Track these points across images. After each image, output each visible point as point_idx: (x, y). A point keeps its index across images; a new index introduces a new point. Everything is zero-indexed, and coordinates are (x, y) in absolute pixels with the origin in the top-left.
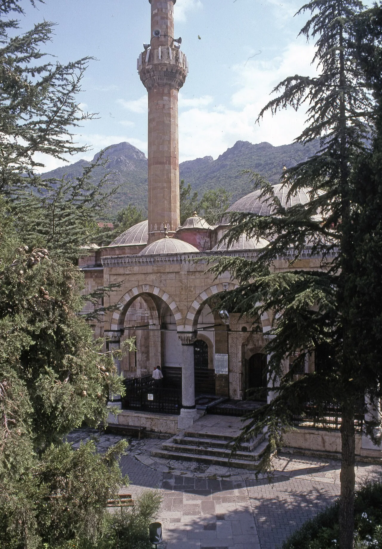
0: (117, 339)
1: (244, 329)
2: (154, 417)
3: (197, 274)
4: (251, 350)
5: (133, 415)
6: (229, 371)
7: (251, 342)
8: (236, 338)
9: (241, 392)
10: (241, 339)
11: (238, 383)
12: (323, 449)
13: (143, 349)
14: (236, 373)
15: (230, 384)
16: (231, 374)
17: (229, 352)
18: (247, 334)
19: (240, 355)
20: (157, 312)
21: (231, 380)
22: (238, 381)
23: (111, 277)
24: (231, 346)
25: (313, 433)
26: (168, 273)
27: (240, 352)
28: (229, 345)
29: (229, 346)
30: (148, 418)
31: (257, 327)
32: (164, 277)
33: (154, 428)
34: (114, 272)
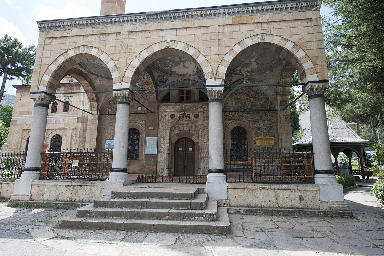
0: (44, 102)
1: (173, 116)
2: (76, 184)
3: (139, 33)
4: (177, 135)
5: (51, 184)
6: (158, 151)
7: (177, 129)
8: (165, 124)
9: (167, 169)
10: (169, 124)
11: (166, 162)
12: (277, 206)
13: (81, 139)
14: (164, 153)
15: (158, 163)
16: (159, 154)
17: (159, 136)
18: (175, 120)
19: (168, 137)
20: (96, 103)
21: (159, 160)
22: (165, 160)
23: (47, 40)
24: (161, 131)
25: (264, 188)
26: (109, 34)
27: (168, 135)
28: (159, 129)
29: (159, 131)
30: (68, 186)
31: (183, 114)
32: (103, 38)
33: (74, 197)
34: (50, 35)
